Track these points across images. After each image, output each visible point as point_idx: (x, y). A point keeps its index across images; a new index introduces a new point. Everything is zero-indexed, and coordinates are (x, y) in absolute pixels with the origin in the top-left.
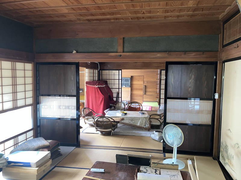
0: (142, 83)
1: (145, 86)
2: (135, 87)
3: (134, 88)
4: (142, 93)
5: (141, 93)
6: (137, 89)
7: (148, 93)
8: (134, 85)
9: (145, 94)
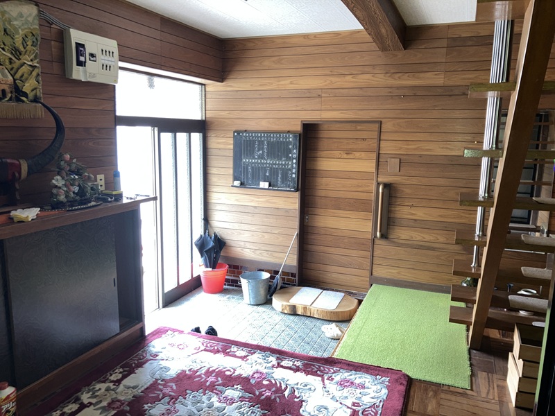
0: (370, 166)
1: (386, 186)
2: (326, 187)
3: (321, 193)
4: (368, 227)
5: (361, 225)
6: (339, 204)
7: (401, 234)
8: (324, 181)
9: (384, 236)
